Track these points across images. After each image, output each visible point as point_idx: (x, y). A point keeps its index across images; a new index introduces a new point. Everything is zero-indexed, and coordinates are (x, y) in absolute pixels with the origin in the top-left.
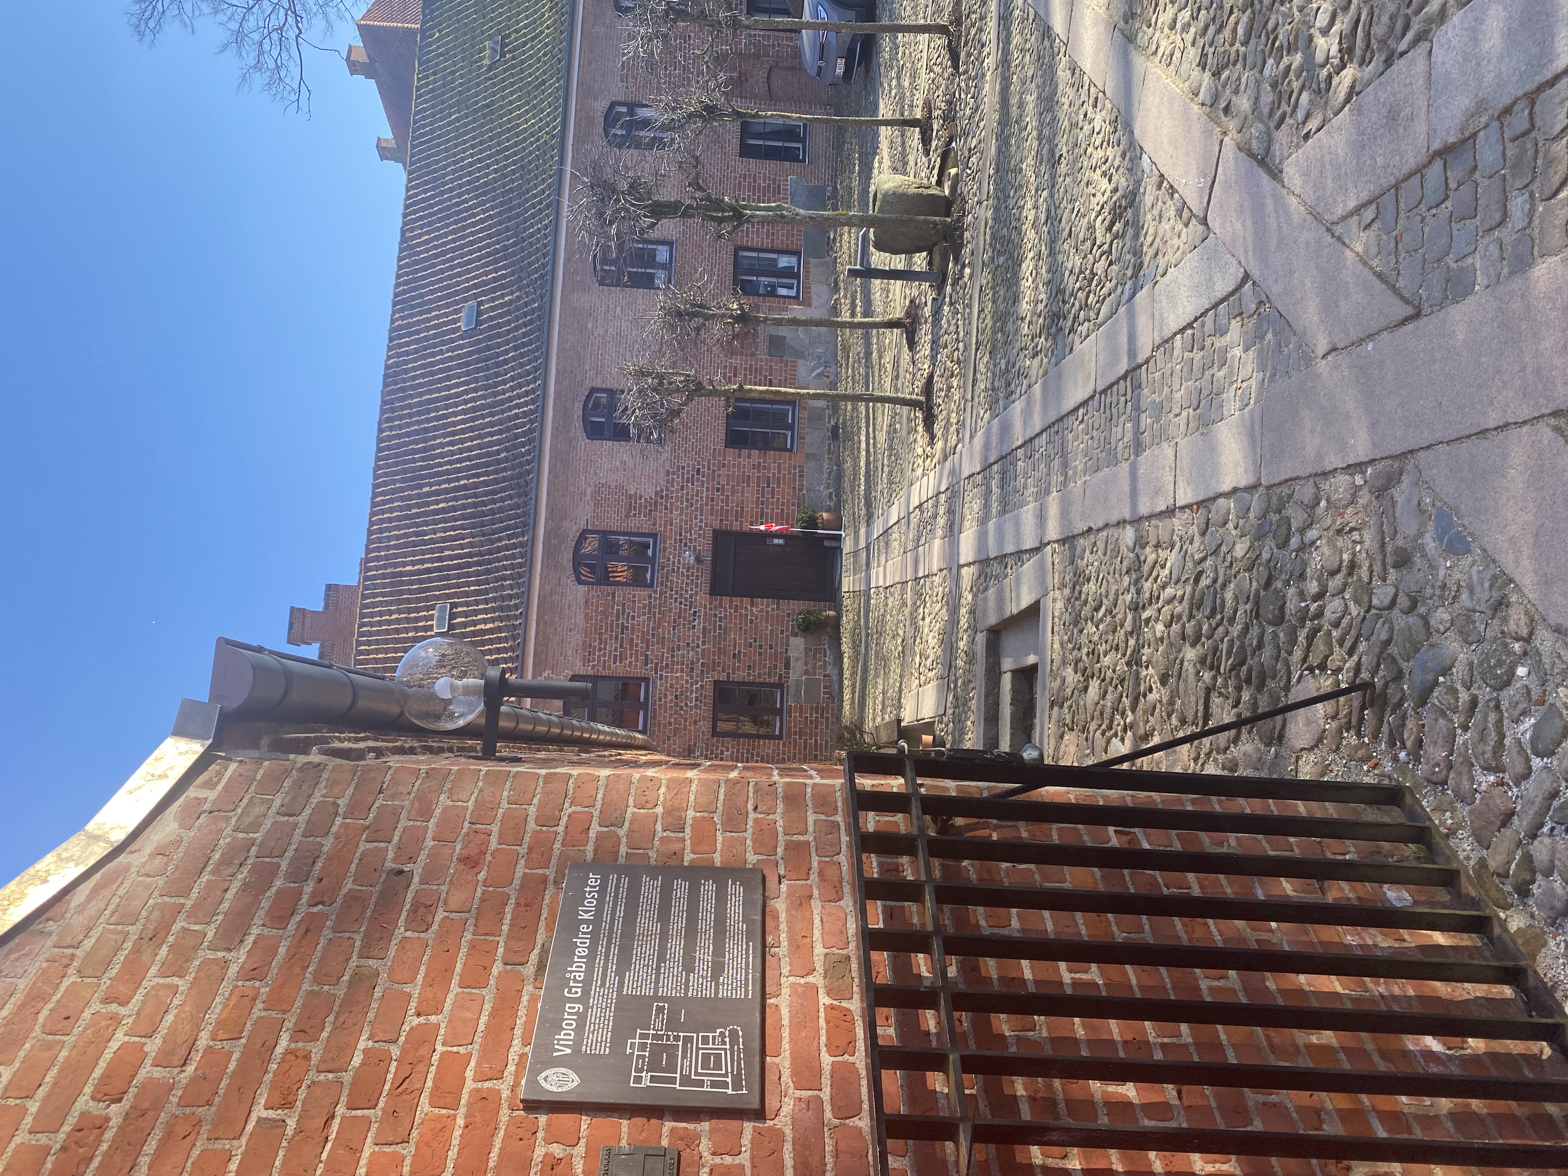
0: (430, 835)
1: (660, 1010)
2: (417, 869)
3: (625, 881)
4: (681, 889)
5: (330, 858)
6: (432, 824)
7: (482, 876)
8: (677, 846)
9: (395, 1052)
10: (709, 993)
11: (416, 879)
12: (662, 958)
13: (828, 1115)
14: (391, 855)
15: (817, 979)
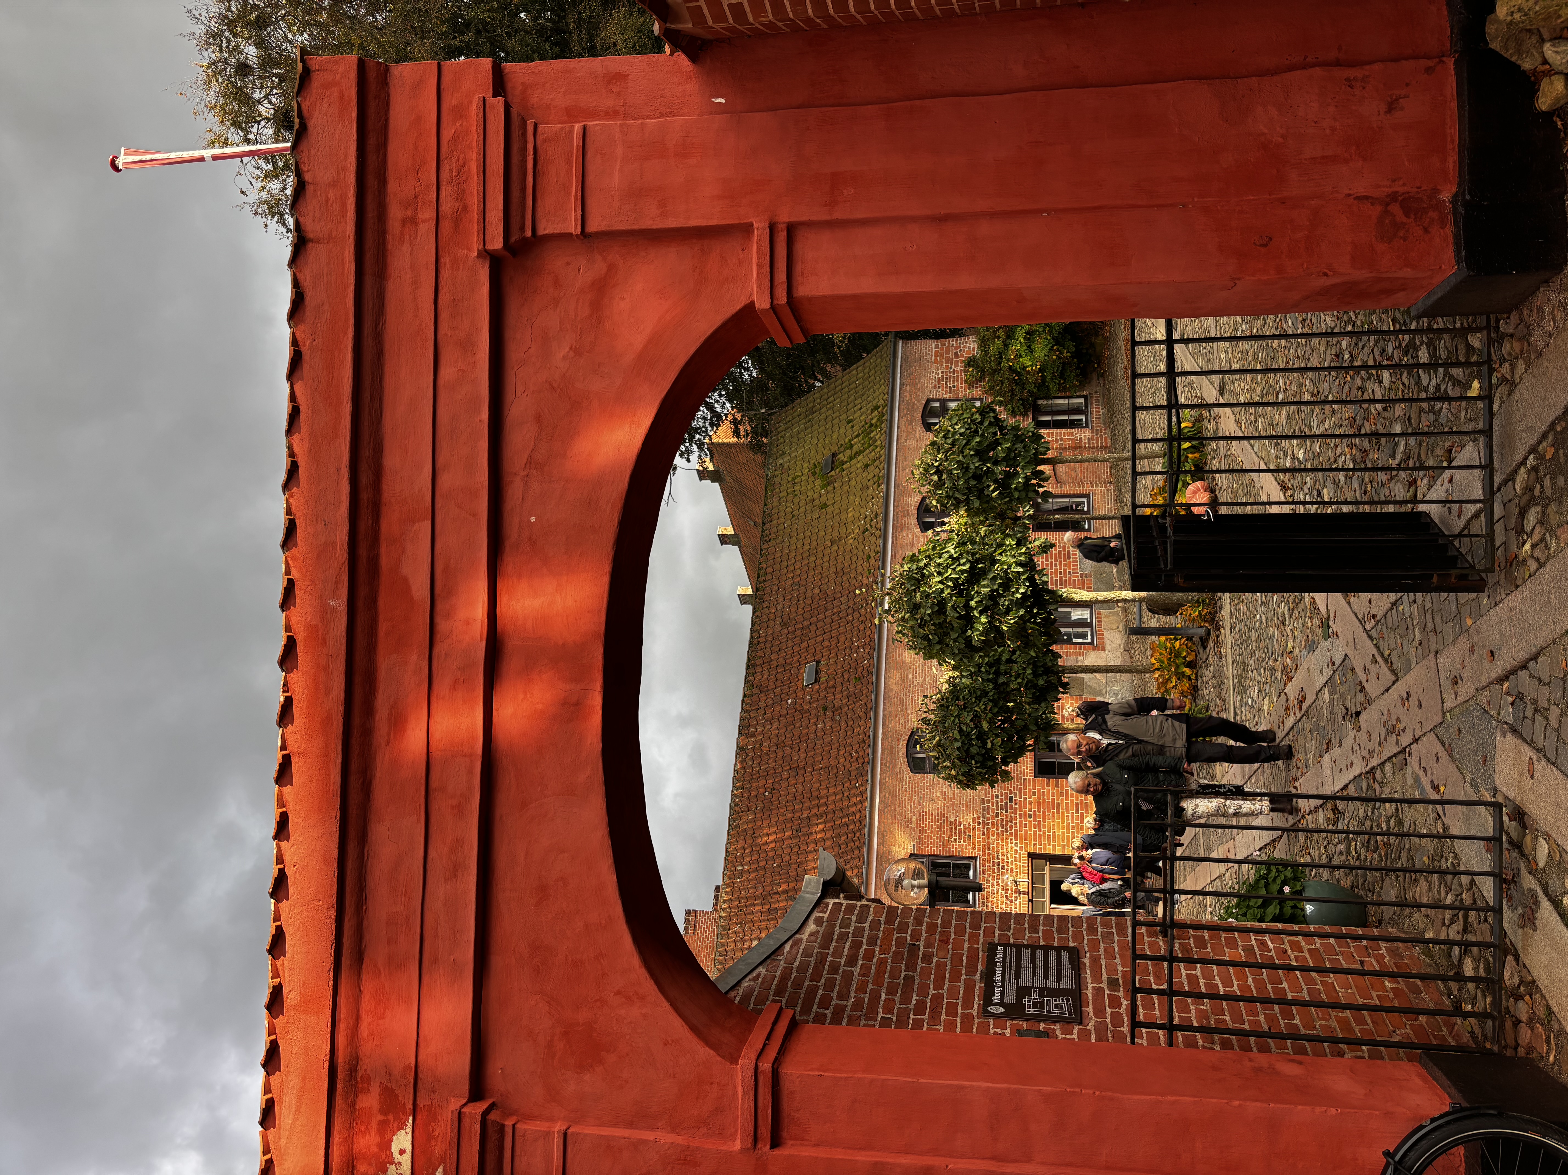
0: (924, 932)
1: (1035, 991)
2: (922, 944)
3: (1014, 950)
4: (1040, 954)
5: (883, 939)
6: (924, 928)
7: (950, 947)
8: (1037, 939)
9: (928, 1000)
10: (1056, 986)
11: (922, 947)
12: (1034, 974)
13: (1109, 1025)
14: (909, 939)
15: (1104, 985)
